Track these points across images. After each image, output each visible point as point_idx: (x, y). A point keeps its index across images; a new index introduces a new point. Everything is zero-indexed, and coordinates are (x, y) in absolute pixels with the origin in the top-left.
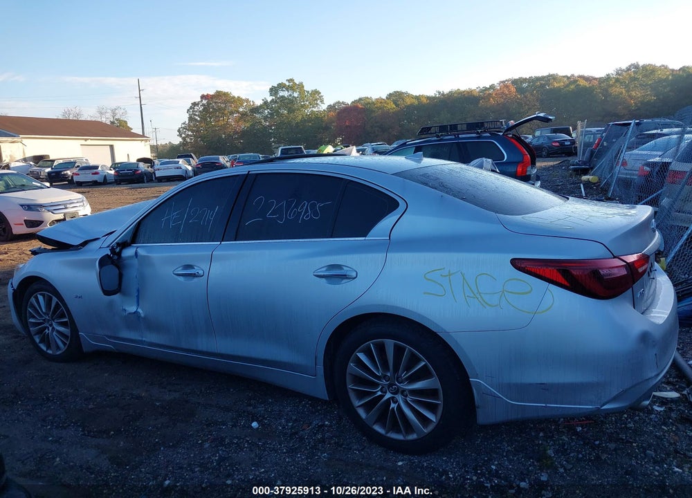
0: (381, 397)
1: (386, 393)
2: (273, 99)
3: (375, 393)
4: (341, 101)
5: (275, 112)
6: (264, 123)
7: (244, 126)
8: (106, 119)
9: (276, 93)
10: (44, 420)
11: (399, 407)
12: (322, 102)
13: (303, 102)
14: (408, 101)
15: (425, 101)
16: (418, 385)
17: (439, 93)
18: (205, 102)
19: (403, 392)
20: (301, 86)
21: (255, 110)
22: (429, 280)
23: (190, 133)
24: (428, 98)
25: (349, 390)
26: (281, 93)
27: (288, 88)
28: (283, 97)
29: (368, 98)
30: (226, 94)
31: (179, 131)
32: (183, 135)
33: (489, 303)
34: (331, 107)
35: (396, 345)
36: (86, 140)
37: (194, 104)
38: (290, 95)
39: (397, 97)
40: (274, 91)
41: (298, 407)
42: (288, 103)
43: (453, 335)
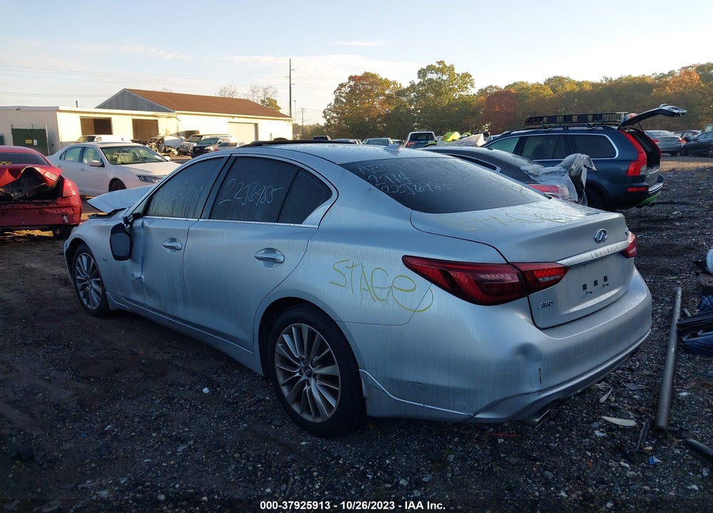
0: (299, 378)
1: (302, 375)
2: (421, 82)
3: (294, 374)
4: (494, 86)
5: (421, 95)
6: (408, 107)
7: (388, 109)
8: (257, 99)
9: (425, 76)
10: (51, 362)
11: (310, 390)
12: (472, 85)
13: (452, 85)
14: (568, 88)
15: (587, 87)
16: (324, 371)
17: (606, 79)
18: (352, 83)
19: (315, 376)
20: (451, 68)
21: (401, 93)
22: (337, 270)
23: (335, 115)
24: (593, 85)
25: (277, 369)
26: (430, 76)
27: (437, 71)
28: (431, 79)
29: (523, 83)
30: (374, 76)
31: (324, 112)
32: (328, 117)
33: (379, 298)
34: (482, 92)
35: (309, 329)
36: (233, 117)
37: (342, 85)
38: (439, 78)
39: (556, 82)
40: (422, 73)
41: (254, 380)
42: (436, 87)
43: (347, 324)
